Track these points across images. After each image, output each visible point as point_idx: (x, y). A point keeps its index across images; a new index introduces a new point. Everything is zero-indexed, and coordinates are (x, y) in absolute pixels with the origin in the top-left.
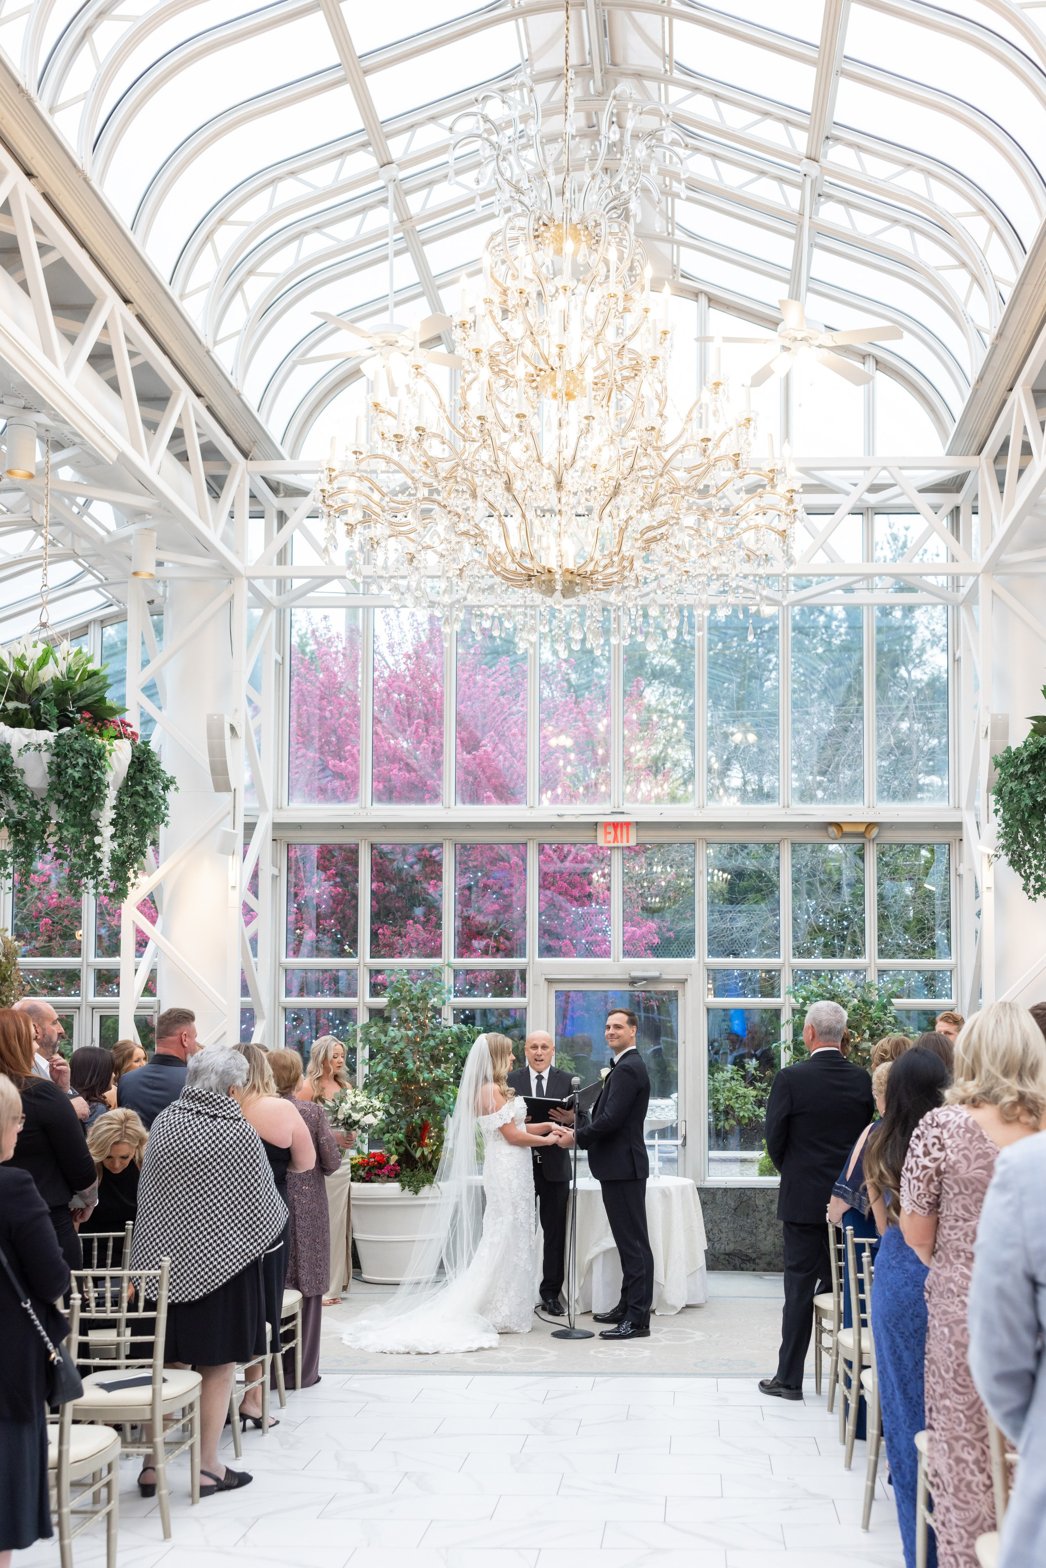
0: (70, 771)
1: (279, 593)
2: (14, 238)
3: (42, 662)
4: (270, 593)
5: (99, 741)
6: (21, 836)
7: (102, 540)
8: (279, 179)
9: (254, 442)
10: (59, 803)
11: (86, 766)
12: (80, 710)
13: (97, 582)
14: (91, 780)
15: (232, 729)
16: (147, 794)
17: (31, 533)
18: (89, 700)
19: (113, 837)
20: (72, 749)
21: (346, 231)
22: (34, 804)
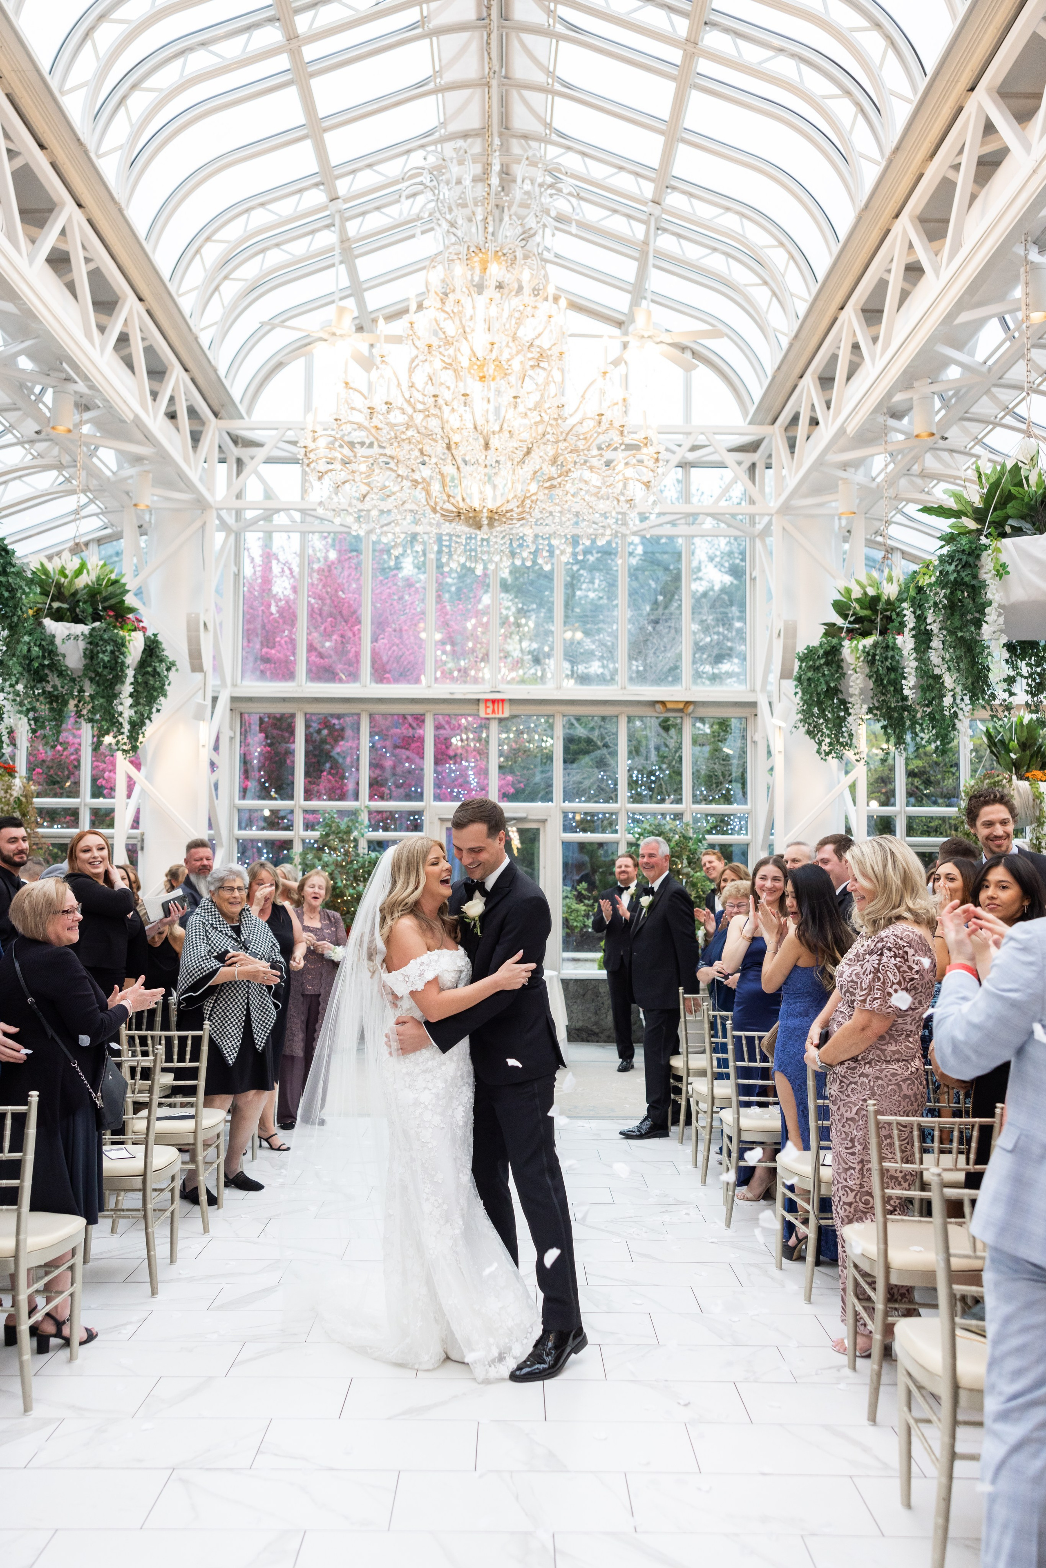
0: (101, 655)
1: (237, 521)
2: (67, 253)
3: (78, 573)
4: (230, 520)
5: (121, 633)
6: (55, 704)
7: (108, 479)
8: (252, 208)
9: (223, 406)
10: (91, 680)
11: (112, 652)
12: (105, 609)
13: (99, 511)
14: (117, 663)
15: (205, 624)
16: (156, 674)
17: (55, 473)
18: (113, 602)
19: (131, 706)
20: (102, 639)
21: (299, 248)
22: (73, 680)
